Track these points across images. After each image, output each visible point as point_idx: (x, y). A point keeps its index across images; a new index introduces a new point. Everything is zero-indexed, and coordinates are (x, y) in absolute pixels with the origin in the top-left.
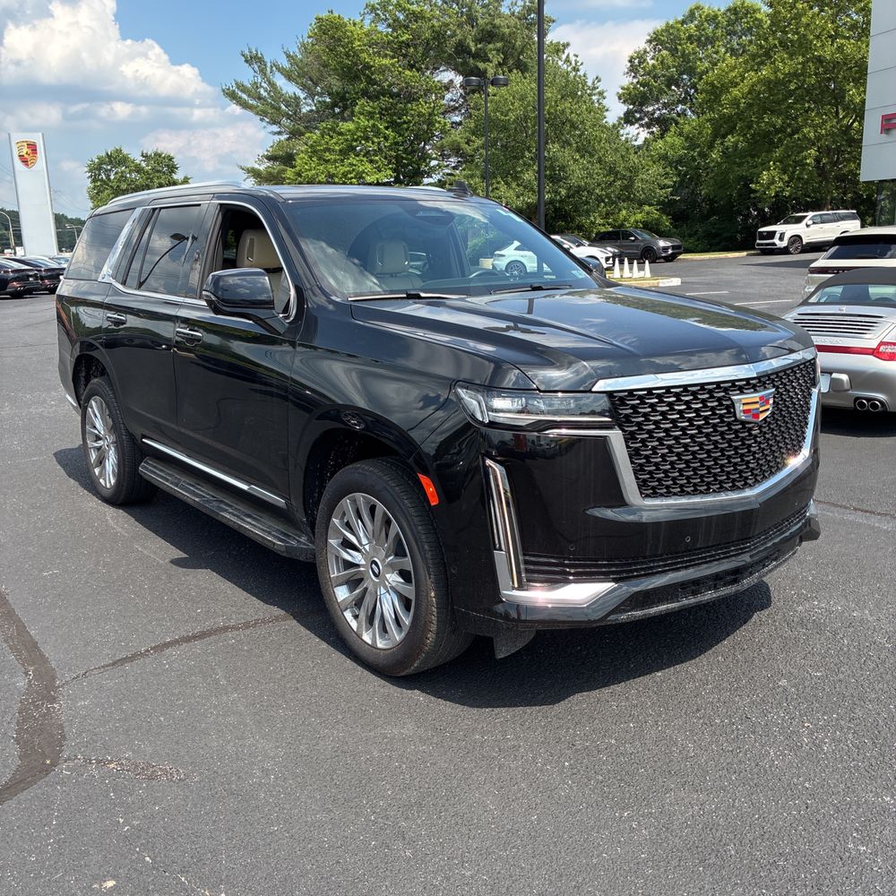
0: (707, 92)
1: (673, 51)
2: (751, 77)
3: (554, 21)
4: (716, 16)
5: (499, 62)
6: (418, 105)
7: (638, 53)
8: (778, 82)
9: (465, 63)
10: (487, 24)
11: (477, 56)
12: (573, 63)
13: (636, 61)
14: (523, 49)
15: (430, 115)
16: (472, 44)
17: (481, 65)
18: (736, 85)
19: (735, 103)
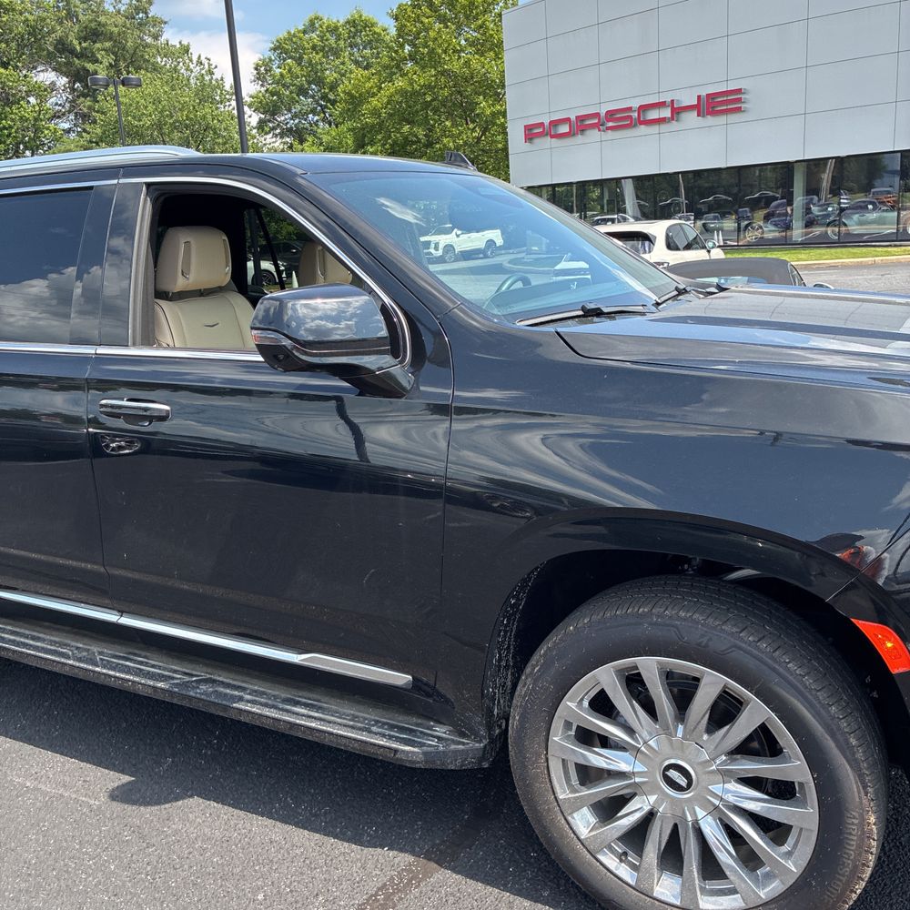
0: (346, 101)
1: (299, 61)
2: (389, 89)
3: (165, 23)
4: (336, 28)
5: (111, 64)
6: (19, 108)
7: (264, 60)
8: (415, 93)
9: (68, 64)
10: (91, 21)
11: (82, 55)
12: (206, 66)
13: (262, 69)
14: (135, 51)
15: (36, 119)
16: (75, 42)
17: (90, 67)
18: (374, 95)
19: (375, 113)
